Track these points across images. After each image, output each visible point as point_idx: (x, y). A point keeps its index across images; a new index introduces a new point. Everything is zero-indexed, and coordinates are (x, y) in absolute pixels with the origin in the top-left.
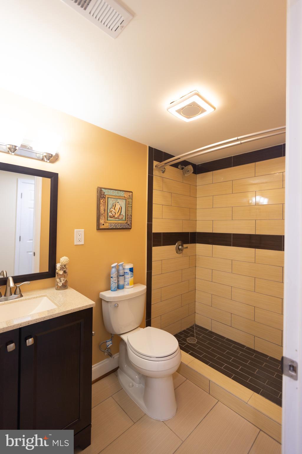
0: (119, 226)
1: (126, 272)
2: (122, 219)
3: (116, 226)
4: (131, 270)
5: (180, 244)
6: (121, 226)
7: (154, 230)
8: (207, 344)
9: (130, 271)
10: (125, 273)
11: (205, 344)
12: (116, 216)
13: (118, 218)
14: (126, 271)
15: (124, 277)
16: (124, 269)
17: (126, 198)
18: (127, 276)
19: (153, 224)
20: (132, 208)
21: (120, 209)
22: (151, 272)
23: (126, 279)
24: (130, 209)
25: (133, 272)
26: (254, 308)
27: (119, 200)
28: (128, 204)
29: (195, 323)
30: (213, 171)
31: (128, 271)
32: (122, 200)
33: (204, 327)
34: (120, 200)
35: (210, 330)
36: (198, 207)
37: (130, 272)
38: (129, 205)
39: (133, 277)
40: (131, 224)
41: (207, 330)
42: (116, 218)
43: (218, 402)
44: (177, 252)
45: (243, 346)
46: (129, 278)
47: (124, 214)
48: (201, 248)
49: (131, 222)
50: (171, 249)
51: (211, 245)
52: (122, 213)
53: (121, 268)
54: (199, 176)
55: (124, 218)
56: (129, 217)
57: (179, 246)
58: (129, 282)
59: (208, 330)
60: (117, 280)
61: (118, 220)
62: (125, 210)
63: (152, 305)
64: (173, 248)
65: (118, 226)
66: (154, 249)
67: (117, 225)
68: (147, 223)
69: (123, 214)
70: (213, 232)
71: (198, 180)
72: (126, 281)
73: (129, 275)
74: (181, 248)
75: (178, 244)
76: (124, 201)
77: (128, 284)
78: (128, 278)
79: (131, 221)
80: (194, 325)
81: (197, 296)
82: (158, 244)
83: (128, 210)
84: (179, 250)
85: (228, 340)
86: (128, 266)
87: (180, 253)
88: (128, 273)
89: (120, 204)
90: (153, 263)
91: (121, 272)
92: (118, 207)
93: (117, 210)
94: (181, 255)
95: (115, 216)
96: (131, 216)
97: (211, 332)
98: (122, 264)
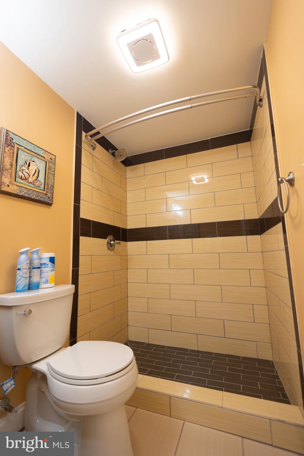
0: (35, 196)
1: (44, 264)
2: (39, 187)
3: (29, 194)
4: (52, 260)
5: (111, 238)
6: (37, 196)
7: (83, 215)
8: (149, 357)
9: (50, 261)
10: (41, 264)
11: (146, 358)
12: (30, 180)
13: (33, 183)
14: (43, 262)
15: (41, 271)
16: (40, 259)
17: (46, 160)
18: (45, 269)
19: (81, 207)
20: (54, 176)
21: (37, 172)
22: (78, 270)
23: (44, 274)
24: (51, 177)
25: (54, 264)
26: (194, 302)
27: (35, 159)
28: (49, 170)
29: (128, 339)
30: (145, 164)
31: (47, 261)
32: (41, 160)
33: (139, 341)
34: (38, 159)
35: (147, 342)
36: (128, 201)
37: (50, 264)
38: (51, 172)
39: (54, 272)
40: (52, 198)
41: (143, 343)
42: (31, 183)
43: (184, 422)
44: (108, 249)
45: (186, 350)
46: (48, 272)
47: (43, 181)
48: (133, 246)
49: (53, 195)
50: (102, 243)
51: (145, 242)
52: (39, 178)
53: (35, 256)
54: (129, 168)
55: (42, 186)
56: (49, 187)
57: (111, 241)
58: (49, 279)
59: (145, 343)
60: (28, 274)
61: (33, 186)
62: (44, 175)
63: (78, 318)
64: (104, 242)
65: (33, 196)
66: (82, 238)
67: (31, 193)
68: (73, 203)
69: (41, 181)
70: (147, 227)
71: (128, 173)
72: (43, 278)
73: (48, 267)
74: (113, 243)
75: (109, 238)
76: (44, 163)
77: (47, 282)
78: (46, 273)
79: (53, 193)
80: (127, 342)
81: (130, 303)
82: (87, 234)
83: (49, 177)
84: (110, 246)
85: (168, 347)
86: (47, 255)
87: (111, 250)
88: (48, 265)
89: (37, 164)
90: (80, 257)
91: (36, 263)
92: (33, 167)
93: (32, 171)
94: (113, 252)
95: (28, 179)
96: (53, 187)
97: (148, 344)
98: (38, 251)
